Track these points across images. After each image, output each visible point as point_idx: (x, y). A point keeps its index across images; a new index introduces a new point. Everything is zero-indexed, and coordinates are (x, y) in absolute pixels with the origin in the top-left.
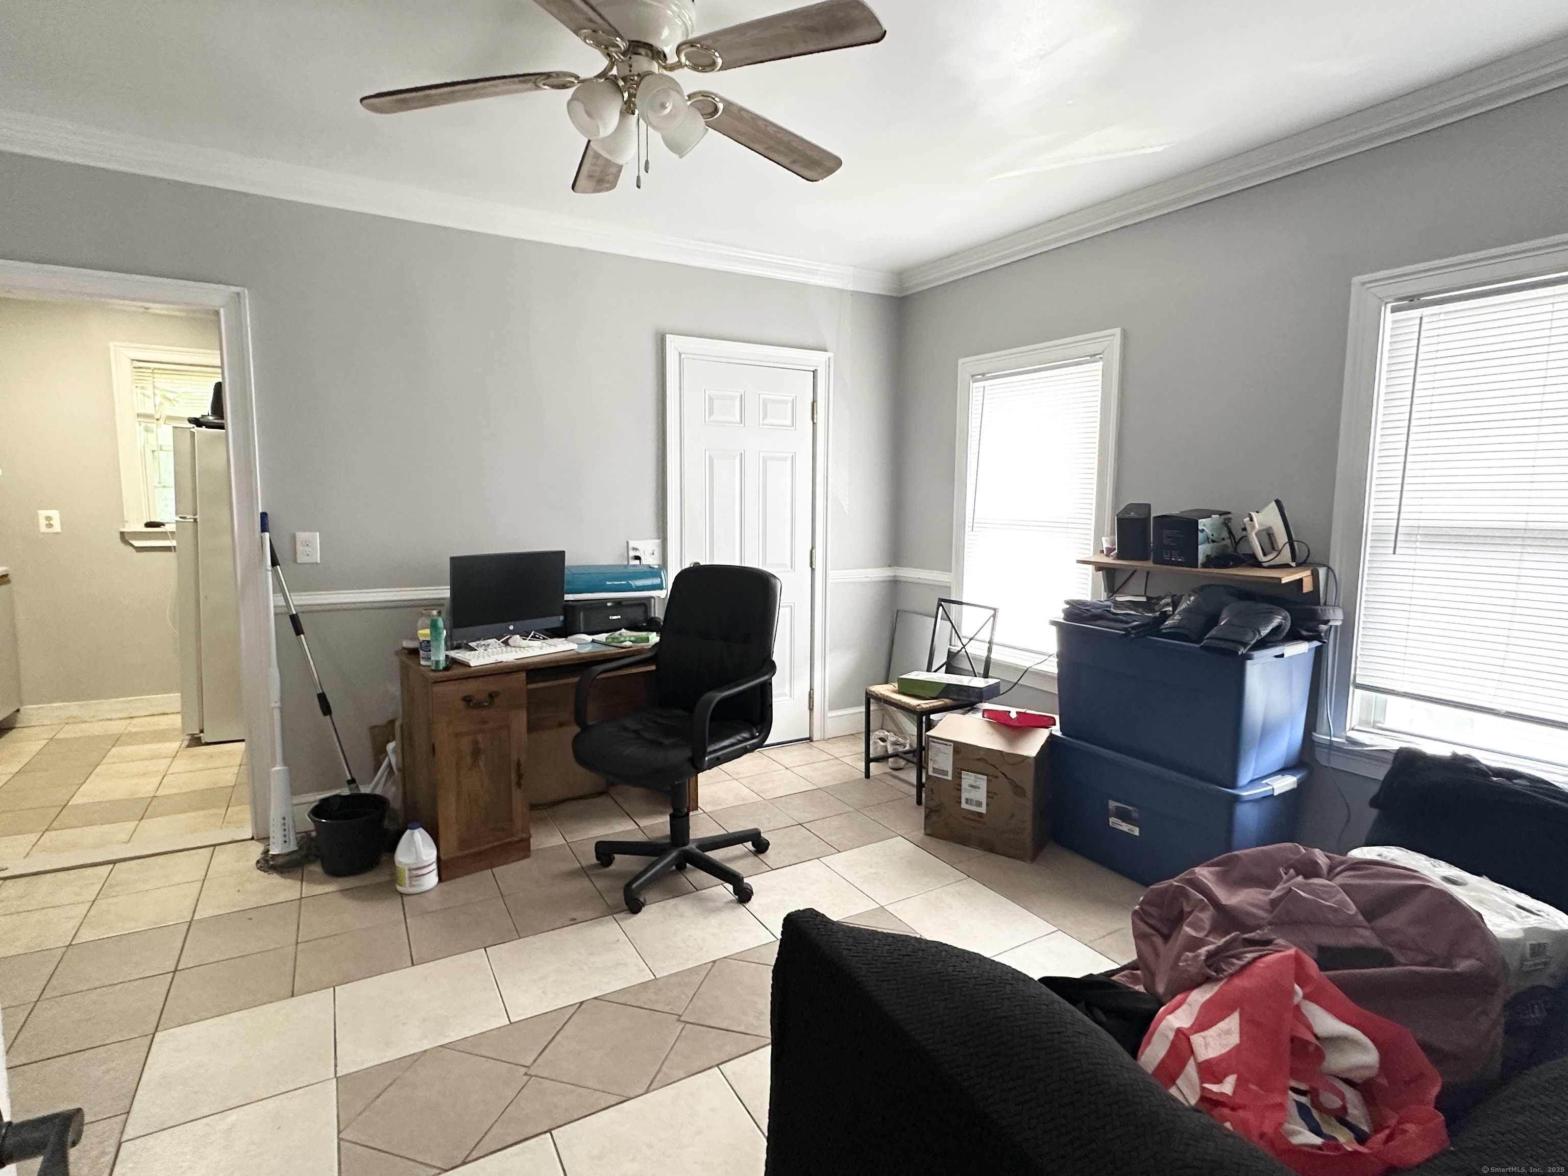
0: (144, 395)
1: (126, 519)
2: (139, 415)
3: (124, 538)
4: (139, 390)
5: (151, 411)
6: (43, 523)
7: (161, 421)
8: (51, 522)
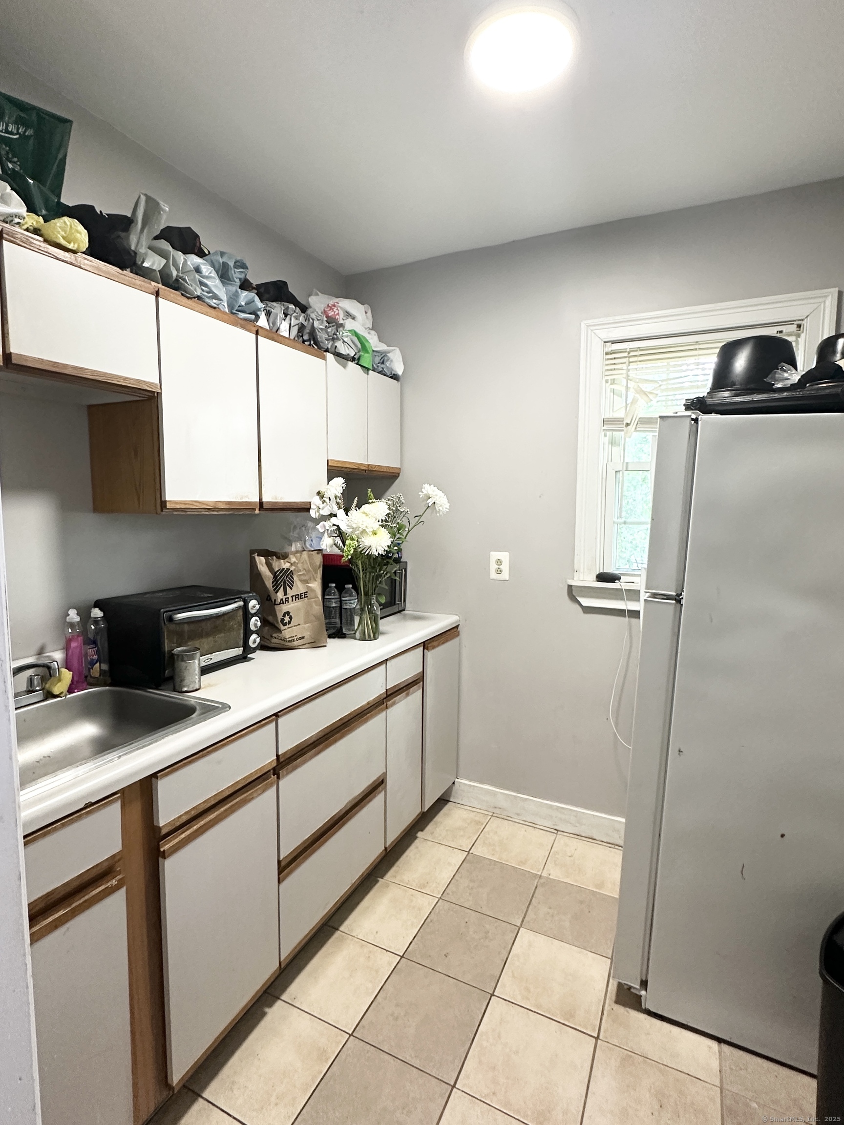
0: (613, 391)
1: (576, 568)
2: (605, 422)
3: (572, 593)
4: (609, 387)
5: (620, 414)
6: (493, 567)
7: (632, 428)
8: (500, 567)
